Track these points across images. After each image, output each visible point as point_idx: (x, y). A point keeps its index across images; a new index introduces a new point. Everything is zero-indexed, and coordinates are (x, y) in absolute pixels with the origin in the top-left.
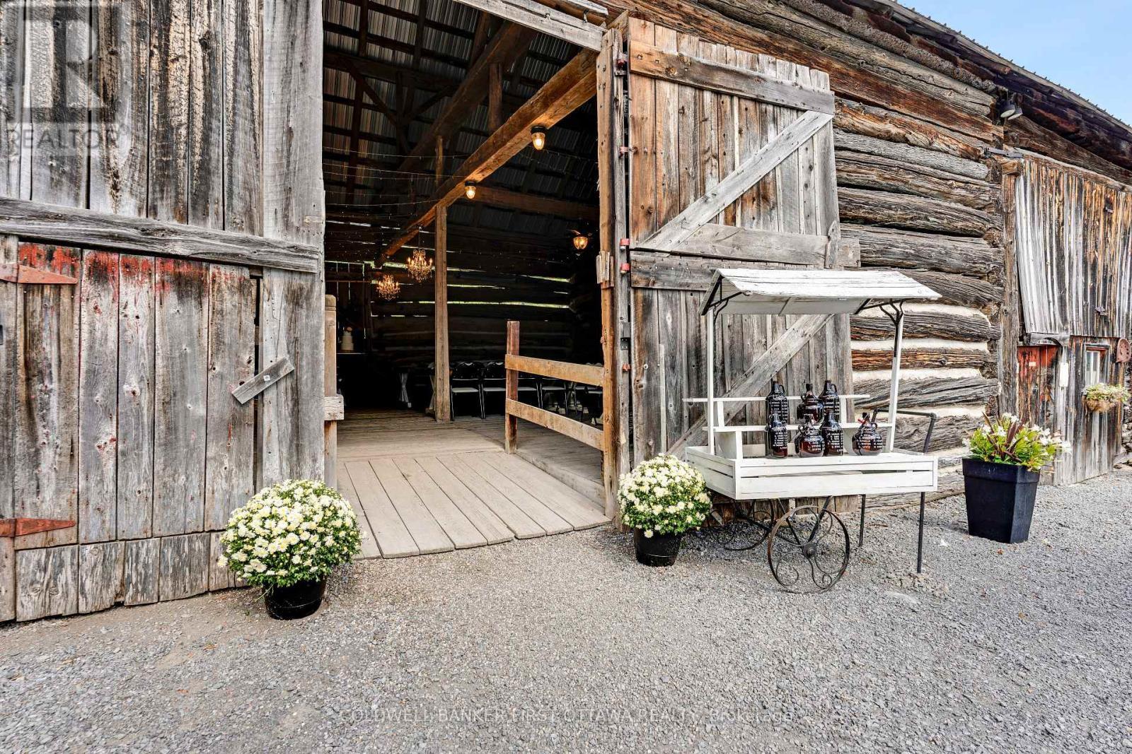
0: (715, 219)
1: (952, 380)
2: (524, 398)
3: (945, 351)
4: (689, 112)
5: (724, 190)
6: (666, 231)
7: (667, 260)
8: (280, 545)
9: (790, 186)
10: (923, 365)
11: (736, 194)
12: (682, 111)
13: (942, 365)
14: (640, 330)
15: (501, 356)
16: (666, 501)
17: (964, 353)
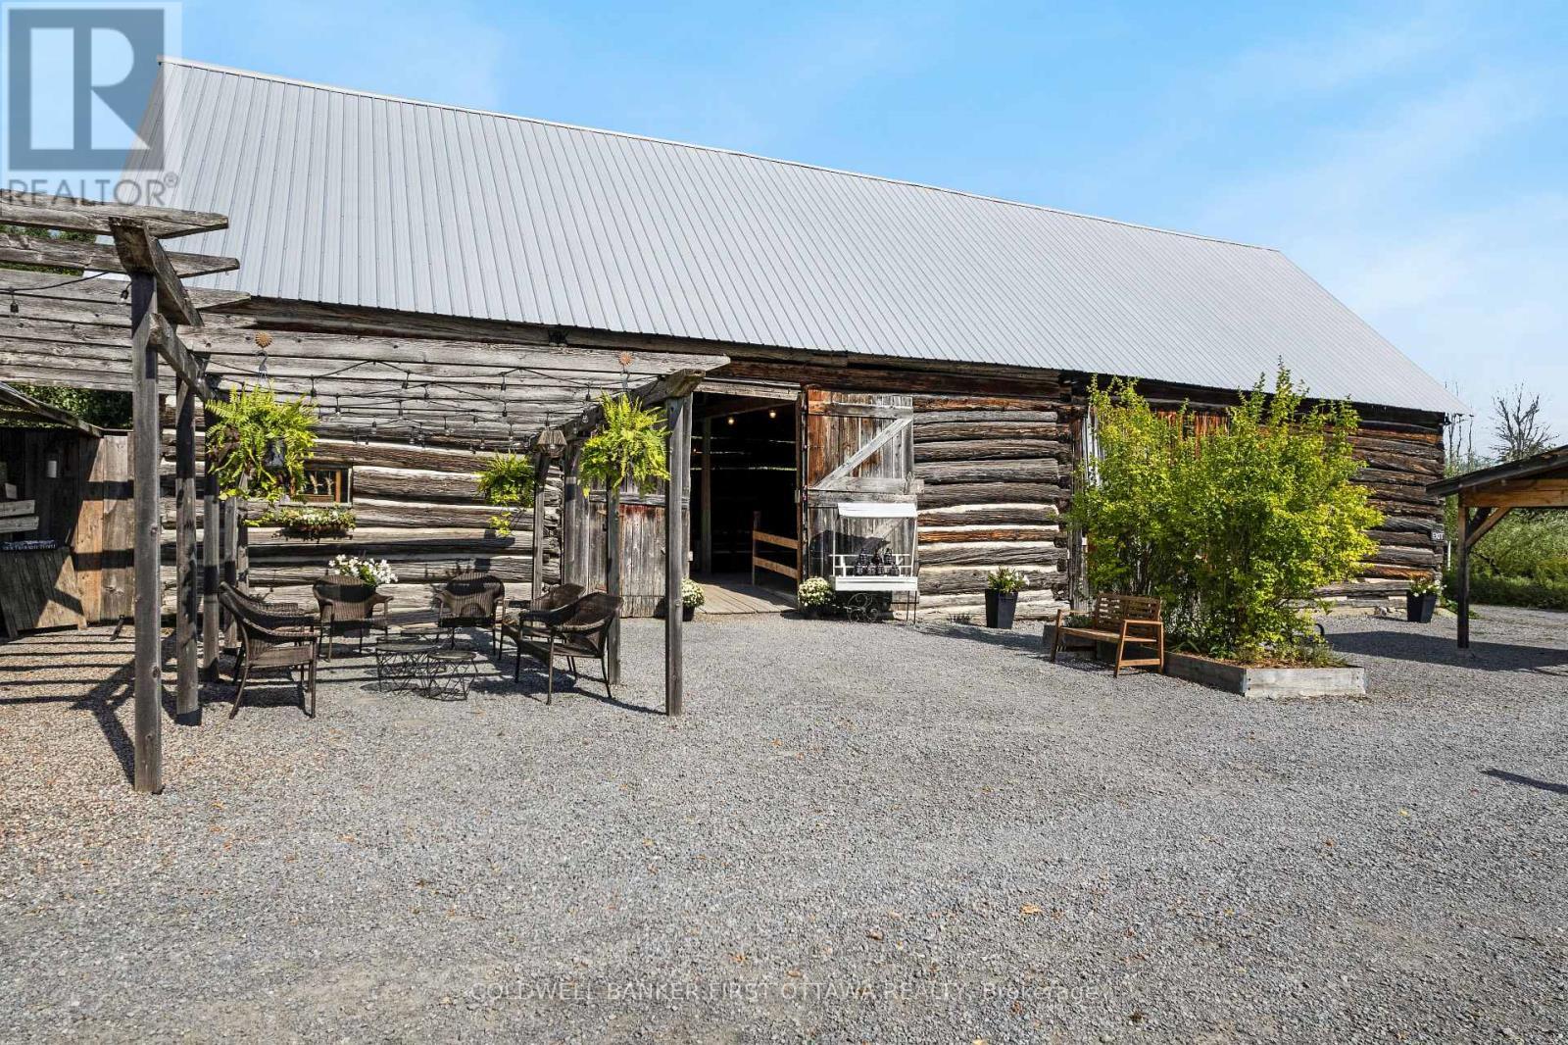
0: (849, 475)
1: (1023, 549)
2: (759, 555)
3: (1019, 531)
4: (837, 427)
5: (853, 461)
6: (824, 481)
7: (824, 494)
8: (687, 594)
9: (887, 454)
10: (997, 540)
11: (859, 462)
12: (833, 428)
13: (1015, 540)
14: (812, 525)
15: (751, 530)
16: (812, 592)
17: (1035, 531)
